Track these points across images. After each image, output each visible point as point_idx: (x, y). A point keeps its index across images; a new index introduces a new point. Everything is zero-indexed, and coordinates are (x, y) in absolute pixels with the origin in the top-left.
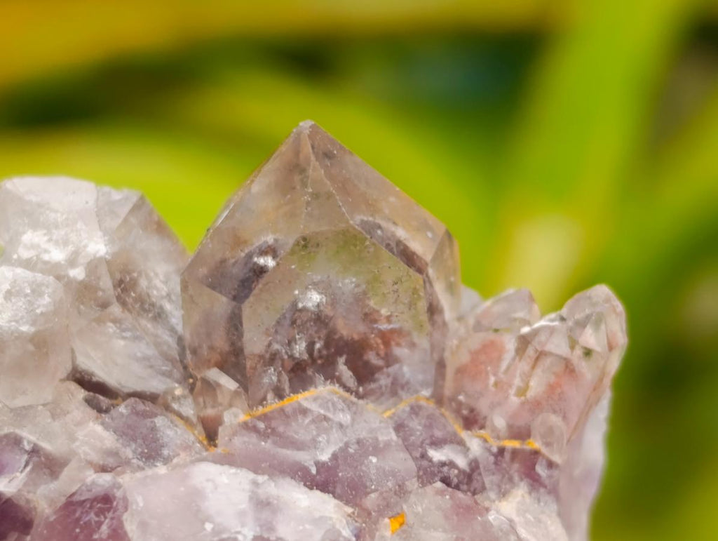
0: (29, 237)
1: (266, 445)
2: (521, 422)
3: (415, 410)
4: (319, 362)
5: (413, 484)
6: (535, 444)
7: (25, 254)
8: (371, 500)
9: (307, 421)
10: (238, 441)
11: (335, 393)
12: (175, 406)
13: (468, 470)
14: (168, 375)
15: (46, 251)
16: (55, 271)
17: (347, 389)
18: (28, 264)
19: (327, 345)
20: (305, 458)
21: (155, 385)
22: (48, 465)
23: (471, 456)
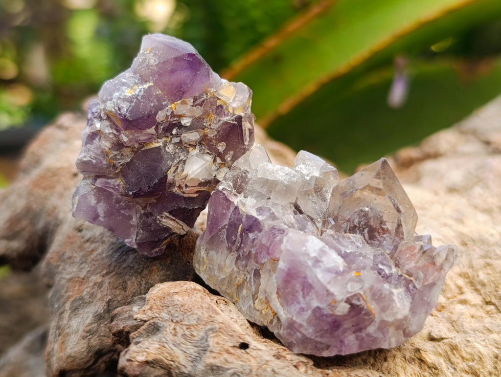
0: (301, 166)
1: (334, 242)
2: (411, 271)
3: (382, 254)
4: (361, 229)
5: (368, 268)
6: (412, 279)
7: (297, 169)
8: (354, 266)
9: (349, 241)
10: (327, 237)
11: (361, 238)
12: (316, 223)
13: (388, 275)
14: (319, 215)
15: (303, 170)
16: (303, 176)
17: (365, 239)
18: (297, 171)
19: (365, 224)
20: (343, 249)
21: (314, 216)
22: (273, 217)
23: (391, 272)
